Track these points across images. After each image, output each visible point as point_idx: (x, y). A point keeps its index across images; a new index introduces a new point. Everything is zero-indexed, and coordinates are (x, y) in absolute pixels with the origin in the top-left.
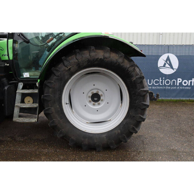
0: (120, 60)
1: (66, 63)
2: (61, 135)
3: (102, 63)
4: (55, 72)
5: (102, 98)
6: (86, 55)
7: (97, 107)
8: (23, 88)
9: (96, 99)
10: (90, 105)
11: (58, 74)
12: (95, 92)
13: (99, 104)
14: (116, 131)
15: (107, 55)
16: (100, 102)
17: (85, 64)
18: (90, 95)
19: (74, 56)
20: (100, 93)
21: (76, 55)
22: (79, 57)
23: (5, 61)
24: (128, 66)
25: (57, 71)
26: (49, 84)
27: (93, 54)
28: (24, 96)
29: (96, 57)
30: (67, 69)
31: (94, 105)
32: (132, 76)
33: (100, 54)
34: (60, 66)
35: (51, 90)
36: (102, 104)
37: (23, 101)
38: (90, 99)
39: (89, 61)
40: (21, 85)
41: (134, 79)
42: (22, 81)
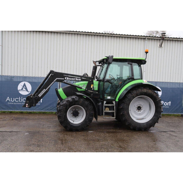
0: (153, 93)
1: (132, 93)
3: (146, 94)
5: (142, 108)
6: (140, 90)
7: (140, 112)
9: (139, 109)
10: (137, 111)
12: (139, 106)
13: (140, 111)
14: (150, 122)
15: (148, 91)
16: (141, 110)
17: (139, 94)
18: (137, 107)
20: (141, 106)
21: (136, 90)
24: (155, 95)
25: (128, 96)
26: (125, 102)
27: (142, 90)
29: (144, 92)
30: (132, 96)
31: (138, 111)
32: (157, 99)
33: (145, 90)
36: (142, 111)
38: (137, 109)
39: (141, 93)
40: (105, 102)
41: (158, 100)
42: (105, 100)
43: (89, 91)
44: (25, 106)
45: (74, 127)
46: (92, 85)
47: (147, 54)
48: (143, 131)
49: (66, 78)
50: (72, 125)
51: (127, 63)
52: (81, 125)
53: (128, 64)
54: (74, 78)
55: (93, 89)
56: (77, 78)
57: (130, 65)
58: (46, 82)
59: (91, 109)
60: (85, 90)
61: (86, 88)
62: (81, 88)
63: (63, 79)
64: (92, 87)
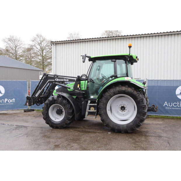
0: (132, 91)
1: (109, 92)
2: (106, 124)
3: (124, 92)
4: (104, 96)
5: (126, 109)
6: (118, 89)
7: (123, 113)
8: (90, 103)
9: (123, 109)
10: (120, 112)
11: (105, 97)
12: (123, 105)
13: (124, 111)
14: (131, 124)
15: (126, 89)
16: (125, 110)
17: (117, 92)
18: (120, 107)
19: (112, 89)
20: (125, 106)
22: (114, 89)
23: (83, 91)
24: (136, 94)
25: (105, 95)
26: (101, 101)
27: (120, 88)
28: (90, 106)
29: (122, 90)
30: (109, 95)
31: (122, 112)
32: (138, 98)
33: (124, 88)
34: (106, 93)
35: (102, 103)
36: (126, 111)
37: (90, 109)
38: (120, 109)
39: (119, 91)
40: (89, 102)
42: (90, 100)
43: (76, 91)
44: (26, 104)
45: (55, 124)
46: (79, 85)
47: (131, 48)
48: (123, 133)
49: (56, 79)
50: (53, 123)
51: (110, 60)
52: (61, 123)
53: (112, 61)
54: (62, 79)
55: (80, 89)
56: (66, 79)
57: (113, 62)
58: (40, 84)
59: (69, 108)
60: (72, 90)
61: (73, 88)
62: (70, 88)
63: (54, 80)
64: (78, 87)
